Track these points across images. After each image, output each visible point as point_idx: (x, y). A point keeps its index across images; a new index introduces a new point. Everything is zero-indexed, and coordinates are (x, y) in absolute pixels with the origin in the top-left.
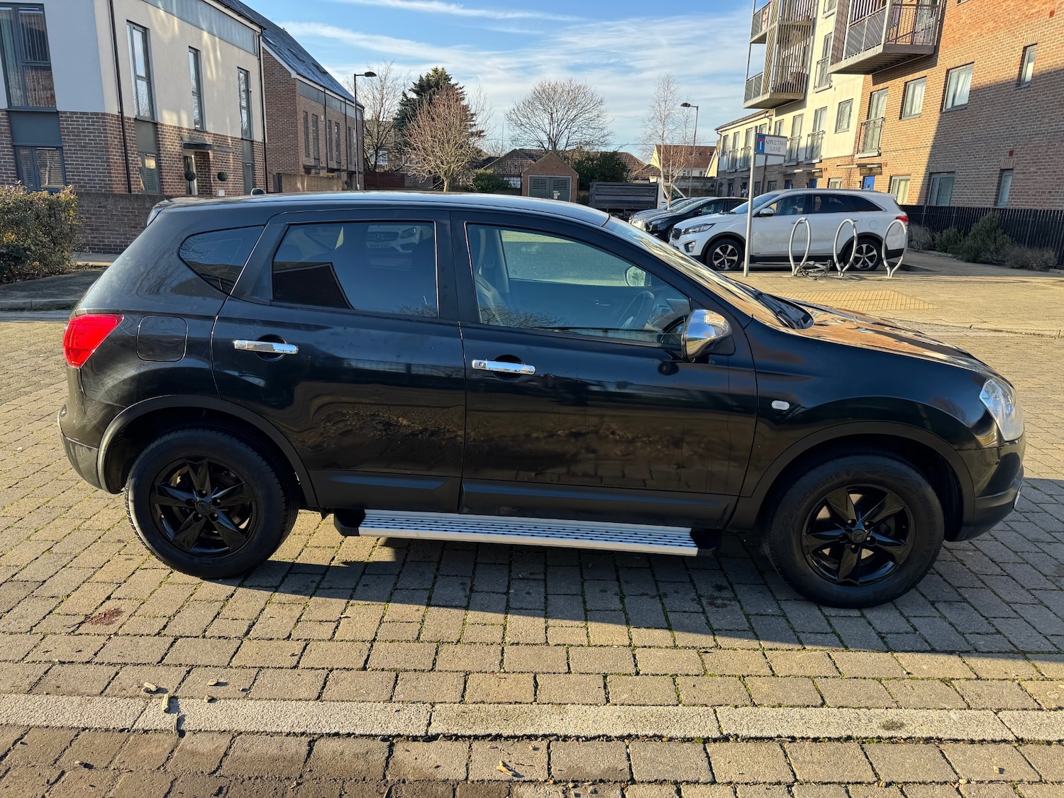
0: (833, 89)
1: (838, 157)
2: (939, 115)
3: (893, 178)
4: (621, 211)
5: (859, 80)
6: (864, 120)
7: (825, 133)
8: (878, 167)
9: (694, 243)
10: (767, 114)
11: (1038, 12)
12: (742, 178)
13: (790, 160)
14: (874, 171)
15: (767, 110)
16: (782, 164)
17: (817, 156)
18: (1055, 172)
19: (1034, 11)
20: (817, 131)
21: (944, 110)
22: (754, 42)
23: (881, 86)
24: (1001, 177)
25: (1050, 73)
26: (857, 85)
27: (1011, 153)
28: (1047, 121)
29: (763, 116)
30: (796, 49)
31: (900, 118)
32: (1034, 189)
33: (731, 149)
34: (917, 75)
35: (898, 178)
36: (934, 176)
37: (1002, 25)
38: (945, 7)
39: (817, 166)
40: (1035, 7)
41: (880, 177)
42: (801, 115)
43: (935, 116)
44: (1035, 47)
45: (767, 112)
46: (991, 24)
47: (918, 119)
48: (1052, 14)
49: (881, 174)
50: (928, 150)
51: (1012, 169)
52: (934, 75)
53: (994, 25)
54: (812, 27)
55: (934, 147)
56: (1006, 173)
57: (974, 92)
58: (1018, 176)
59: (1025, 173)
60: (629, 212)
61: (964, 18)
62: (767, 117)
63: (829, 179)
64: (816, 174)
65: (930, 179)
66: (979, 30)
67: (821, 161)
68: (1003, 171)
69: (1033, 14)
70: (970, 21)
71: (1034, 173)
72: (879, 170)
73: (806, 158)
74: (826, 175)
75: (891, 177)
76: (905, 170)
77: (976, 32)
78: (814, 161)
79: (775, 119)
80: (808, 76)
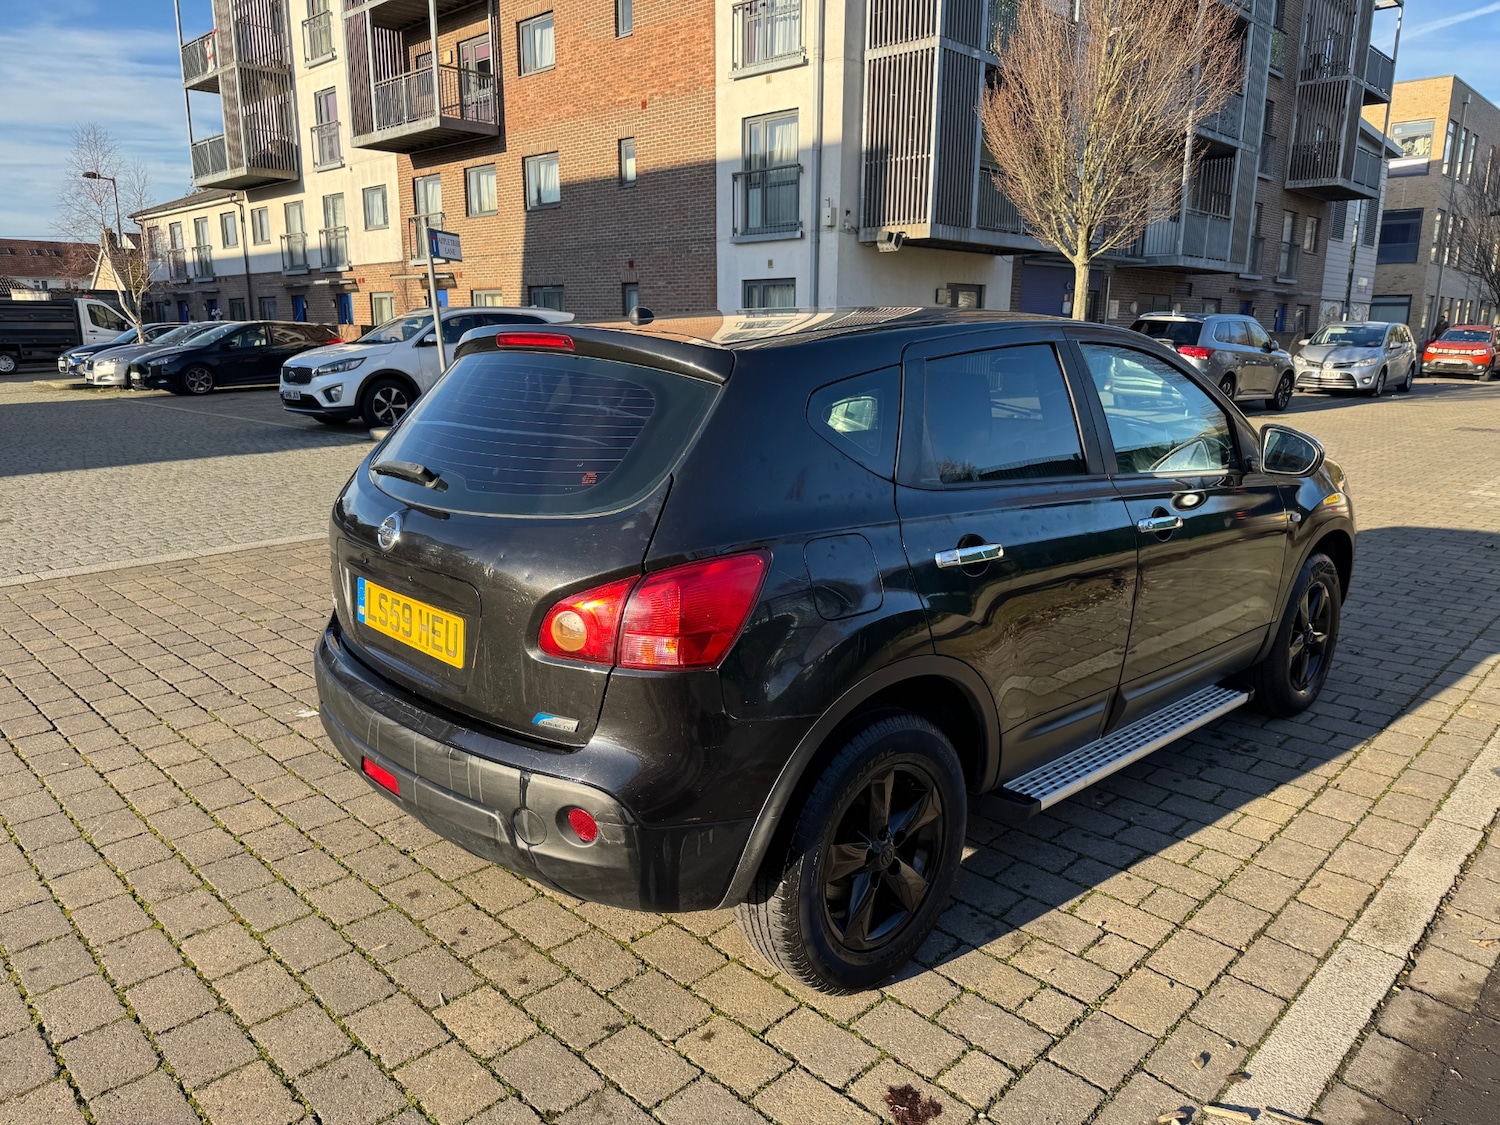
0: (347, 168)
1: (379, 264)
2: (525, 214)
3: (475, 293)
4: (15, 348)
5: (391, 158)
6: (412, 214)
7: (347, 229)
8: (450, 278)
9: (339, 388)
10: (235, 198)
11: (627, 100)
12: (204, 293)
13: (293, 267)
14: (444, 283)
15: (234, 192)
16: (280, 273)
17: (343, 262)
18: (688, 286)
19: (621, 98)
20: (332, 226)
21: (529, 208)
22: (192, 88)
23: (427, 171)
24: (624, 292)
25: (657, 173)
26: (389, 168)
27: (631, 264)
28: (665, 227)
29: (228, 199)
30: (269, 104)
31: (467, 214)
32: (668, 306)
33: (169, 247)
34: (480, 160)
35: (483, 293)
36: (534, 291)
37: (585, 110)
38: (502, 78)
39: (346, 275)
40: (622, 95)
41: (455, 291)
42: (299, 204)
43: (521, 217)
44: (631, 140)
45: (234, 195)
46: (570, 108)
47: (494, 218)
48: (644, 105)
49: (455, 286)
50: (519, 258)
51: (637, 283)
52: (506, 161)
53: (575, 109)
54: (288, 77)
55: (526, 253)
56: (629, 288)
57: (567, 188)
58: (646, 291)
59: (653, 288)
60: (30, 349)
61: (532, 95)
62: (235, 202)
63: (371, 294)
64: (347, 287)
65: (529, 295)
66: (556, 113)
67: (351, 269)
68: (624, 284)
69: (620, 102)
70: (540, 100)
71: (664, 287)
72: (451, 282)
73: (323, 264)
74: (365, 289)
75: (472, 292)
76: (490, 282)
77: (553, 115)
78: (339, 269)
79: (248, 206)
80: (298, 149)
